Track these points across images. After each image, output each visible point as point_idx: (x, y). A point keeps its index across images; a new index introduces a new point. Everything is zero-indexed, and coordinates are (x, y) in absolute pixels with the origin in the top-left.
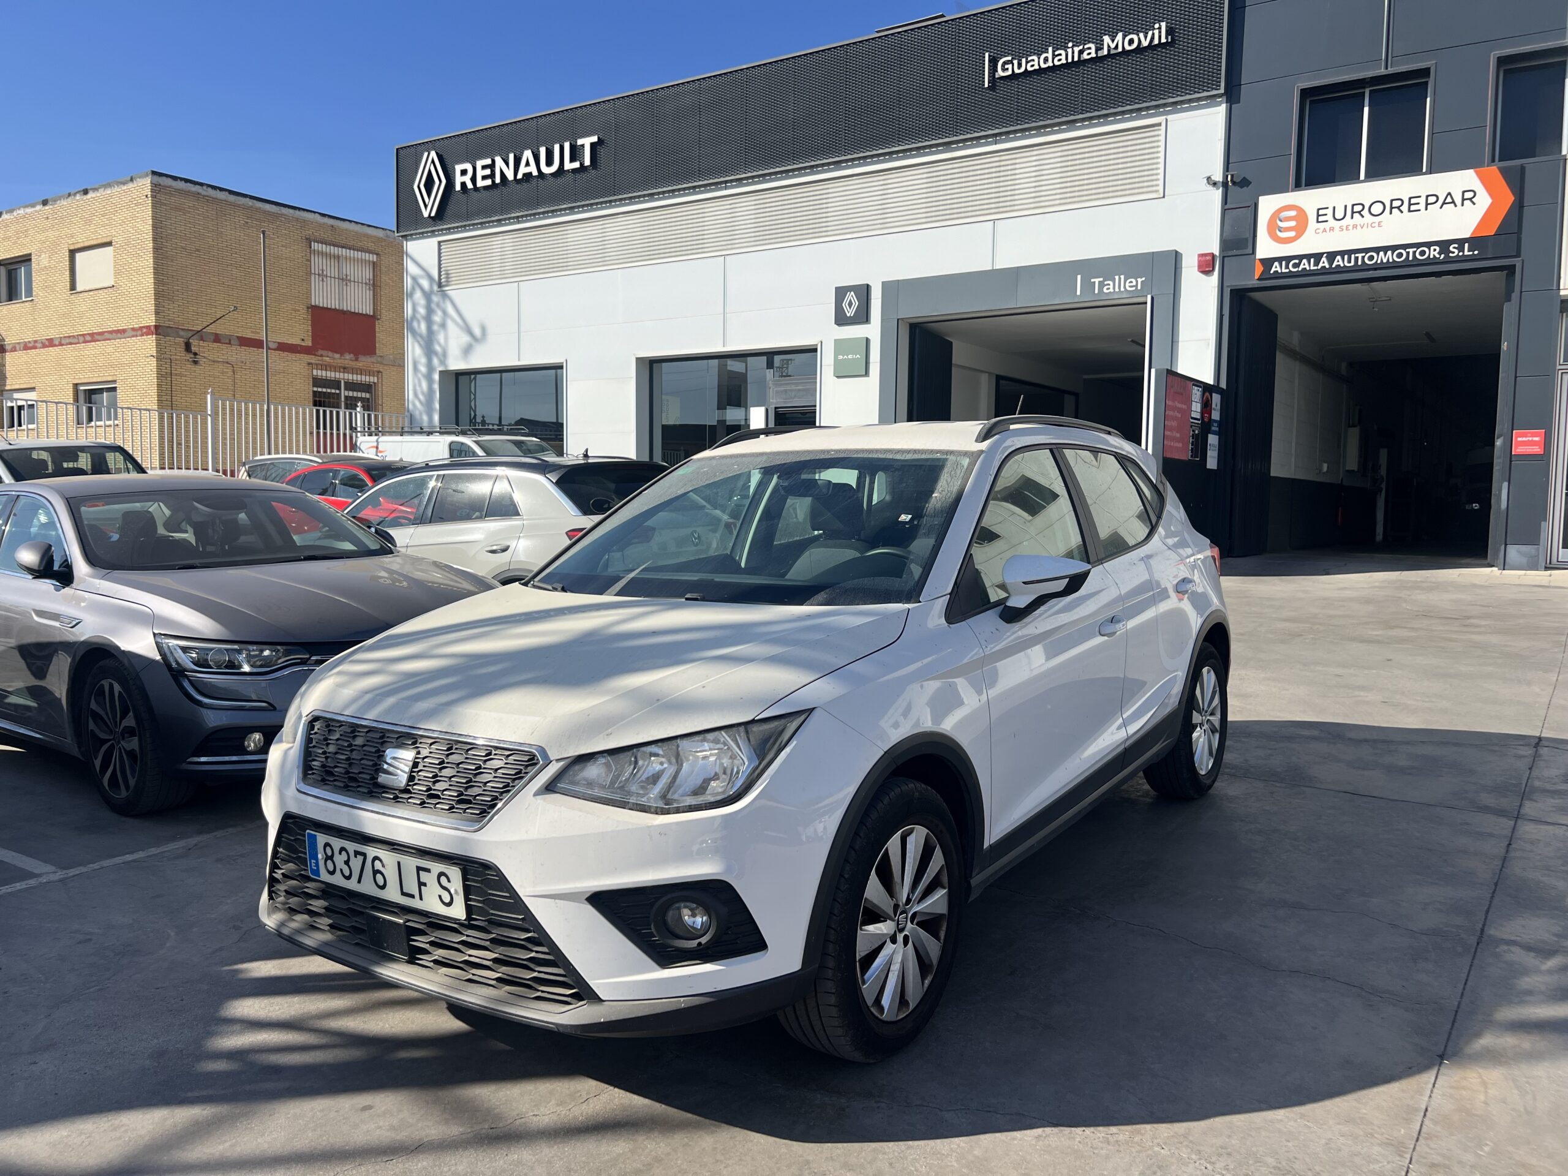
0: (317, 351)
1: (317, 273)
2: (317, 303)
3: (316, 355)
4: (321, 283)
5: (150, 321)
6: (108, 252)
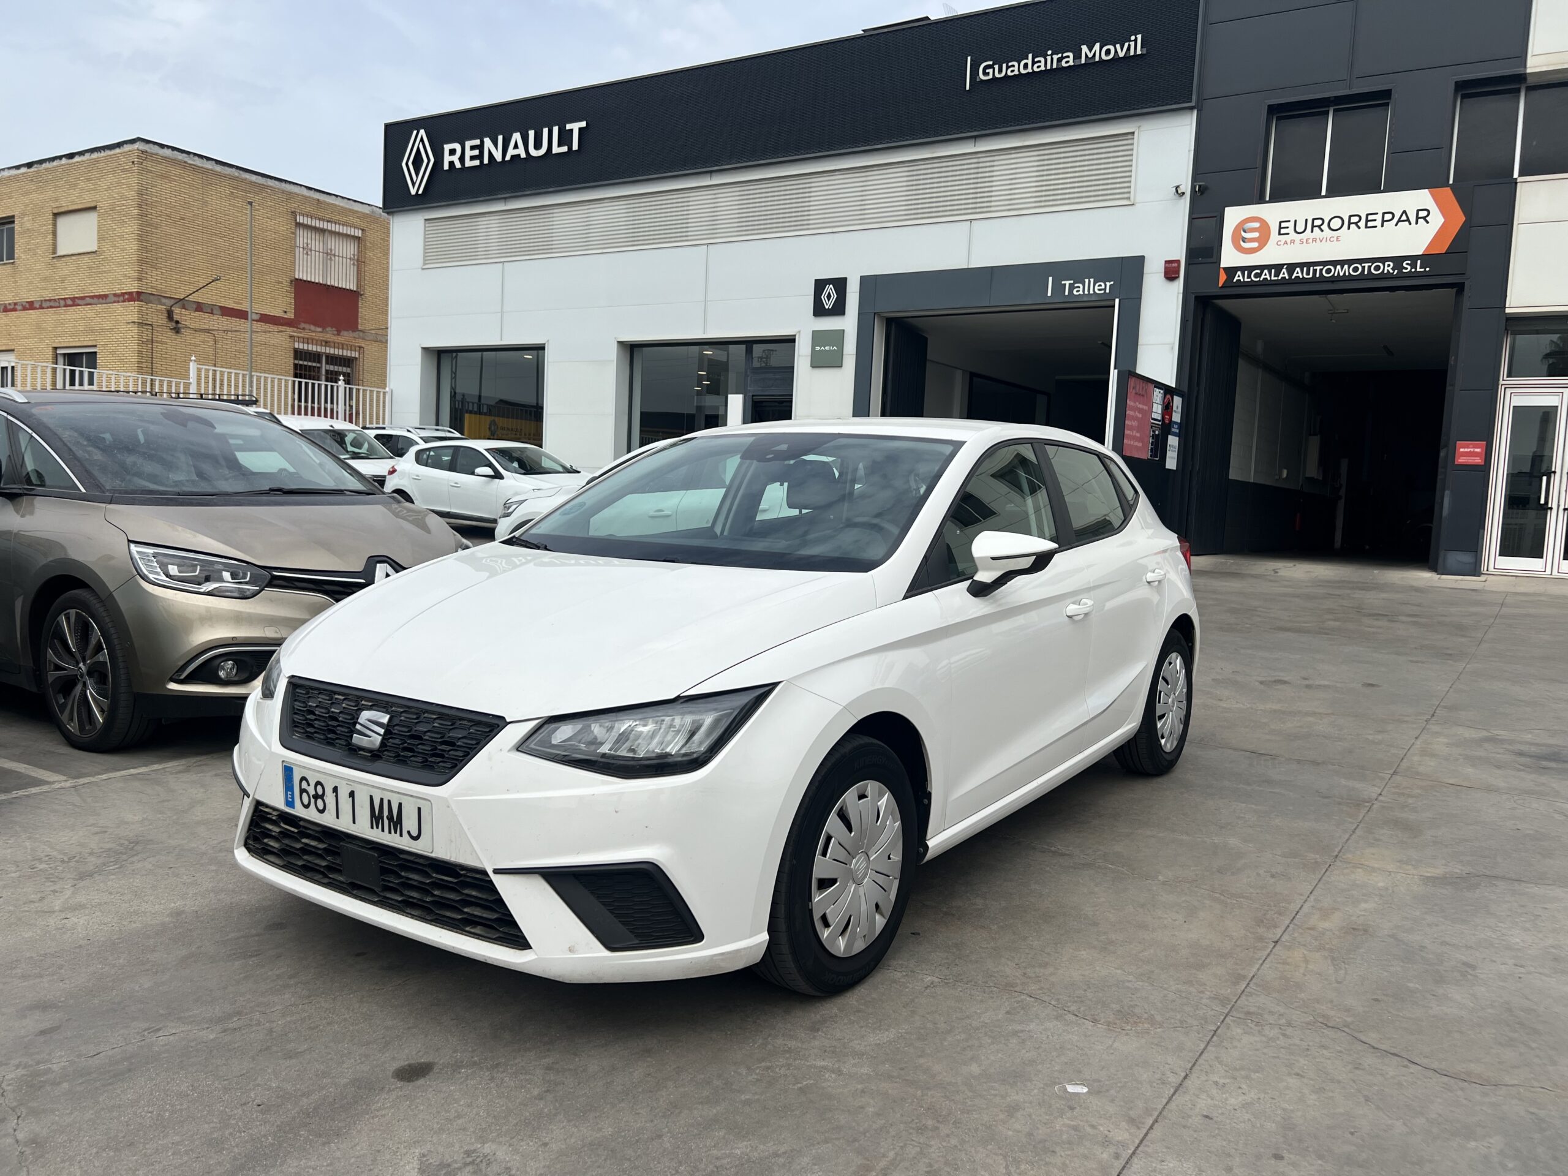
0: (299, 324)
1: (301, 246)
2: (301, 277)
3: (297, 328)
4: (305, 256)
5: (133, 287)
6: (92, 217)
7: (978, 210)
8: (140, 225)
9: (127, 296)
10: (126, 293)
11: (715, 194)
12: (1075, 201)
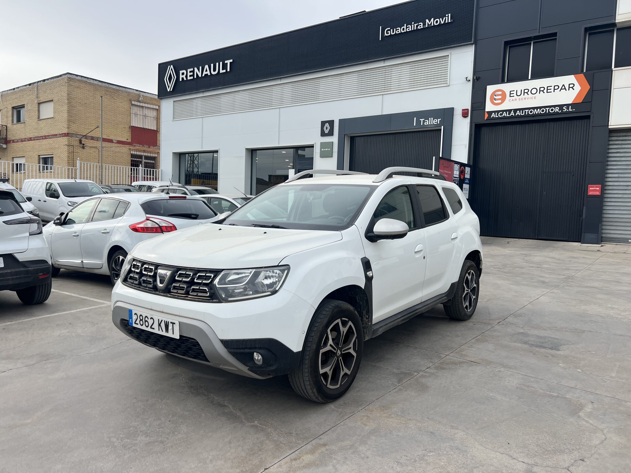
0: (133, 144)
1: (134, 113)
2: (133, 125)
4: (135, 117)
5: (66, 131)
6: (51, 105)
7: (386, 90)
8: (69, 107)
9: (64, 135)
10: (63, 133)
11: (282, 87)
12: (425, 85)
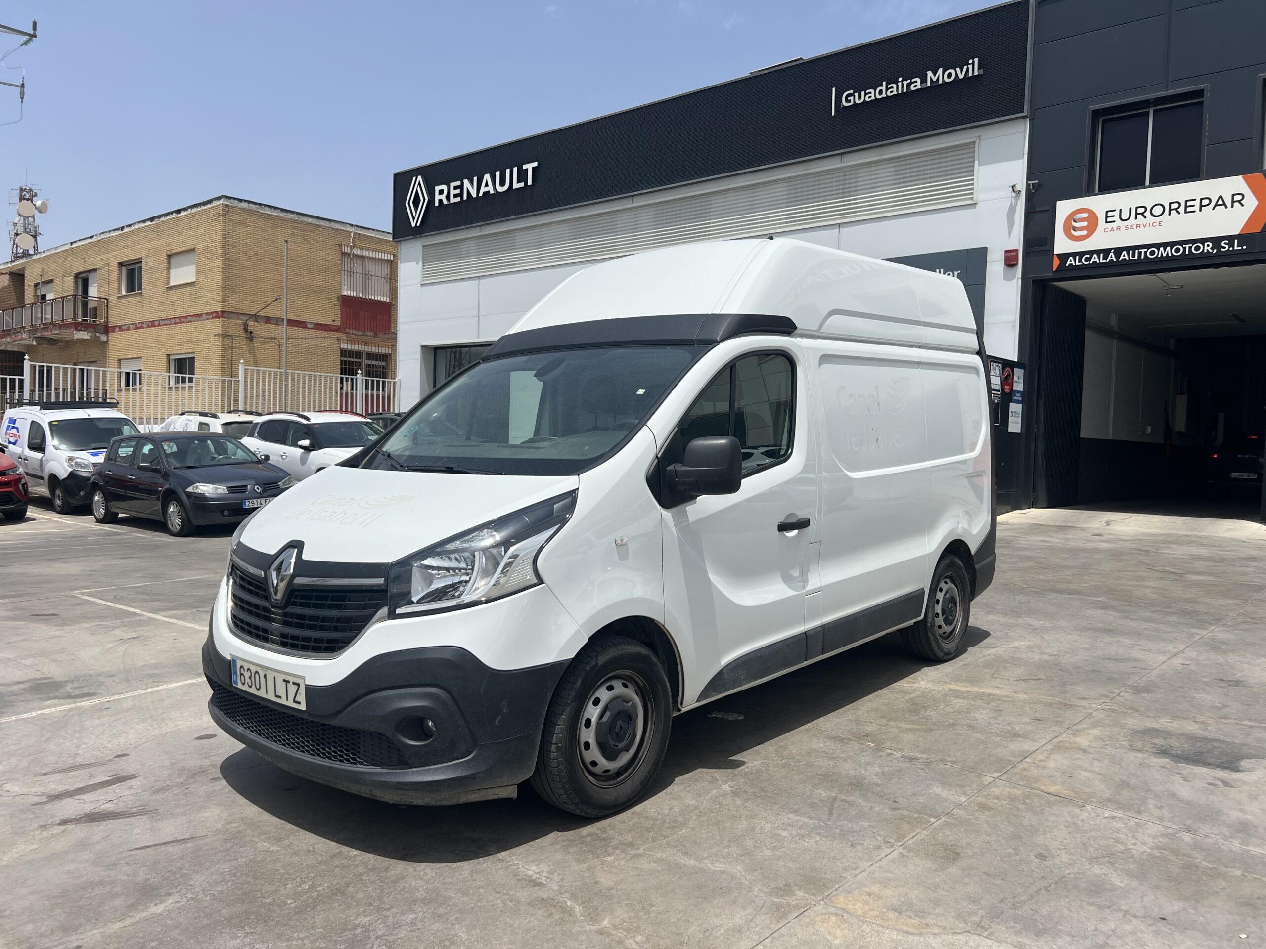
0: (345, 329)
1: (346, 271)
2: (346, 293)
3: (343, 332)
4: (349, 277)
5: (218, 308)
7: (846, 215)
8: (223, 261)
9: (214, 315)
10: (214, 312)
12: (927, 203)
